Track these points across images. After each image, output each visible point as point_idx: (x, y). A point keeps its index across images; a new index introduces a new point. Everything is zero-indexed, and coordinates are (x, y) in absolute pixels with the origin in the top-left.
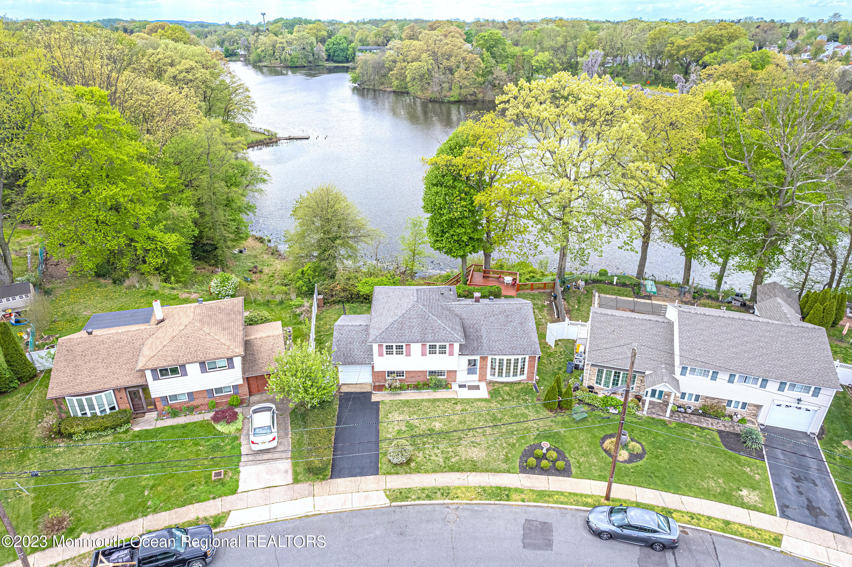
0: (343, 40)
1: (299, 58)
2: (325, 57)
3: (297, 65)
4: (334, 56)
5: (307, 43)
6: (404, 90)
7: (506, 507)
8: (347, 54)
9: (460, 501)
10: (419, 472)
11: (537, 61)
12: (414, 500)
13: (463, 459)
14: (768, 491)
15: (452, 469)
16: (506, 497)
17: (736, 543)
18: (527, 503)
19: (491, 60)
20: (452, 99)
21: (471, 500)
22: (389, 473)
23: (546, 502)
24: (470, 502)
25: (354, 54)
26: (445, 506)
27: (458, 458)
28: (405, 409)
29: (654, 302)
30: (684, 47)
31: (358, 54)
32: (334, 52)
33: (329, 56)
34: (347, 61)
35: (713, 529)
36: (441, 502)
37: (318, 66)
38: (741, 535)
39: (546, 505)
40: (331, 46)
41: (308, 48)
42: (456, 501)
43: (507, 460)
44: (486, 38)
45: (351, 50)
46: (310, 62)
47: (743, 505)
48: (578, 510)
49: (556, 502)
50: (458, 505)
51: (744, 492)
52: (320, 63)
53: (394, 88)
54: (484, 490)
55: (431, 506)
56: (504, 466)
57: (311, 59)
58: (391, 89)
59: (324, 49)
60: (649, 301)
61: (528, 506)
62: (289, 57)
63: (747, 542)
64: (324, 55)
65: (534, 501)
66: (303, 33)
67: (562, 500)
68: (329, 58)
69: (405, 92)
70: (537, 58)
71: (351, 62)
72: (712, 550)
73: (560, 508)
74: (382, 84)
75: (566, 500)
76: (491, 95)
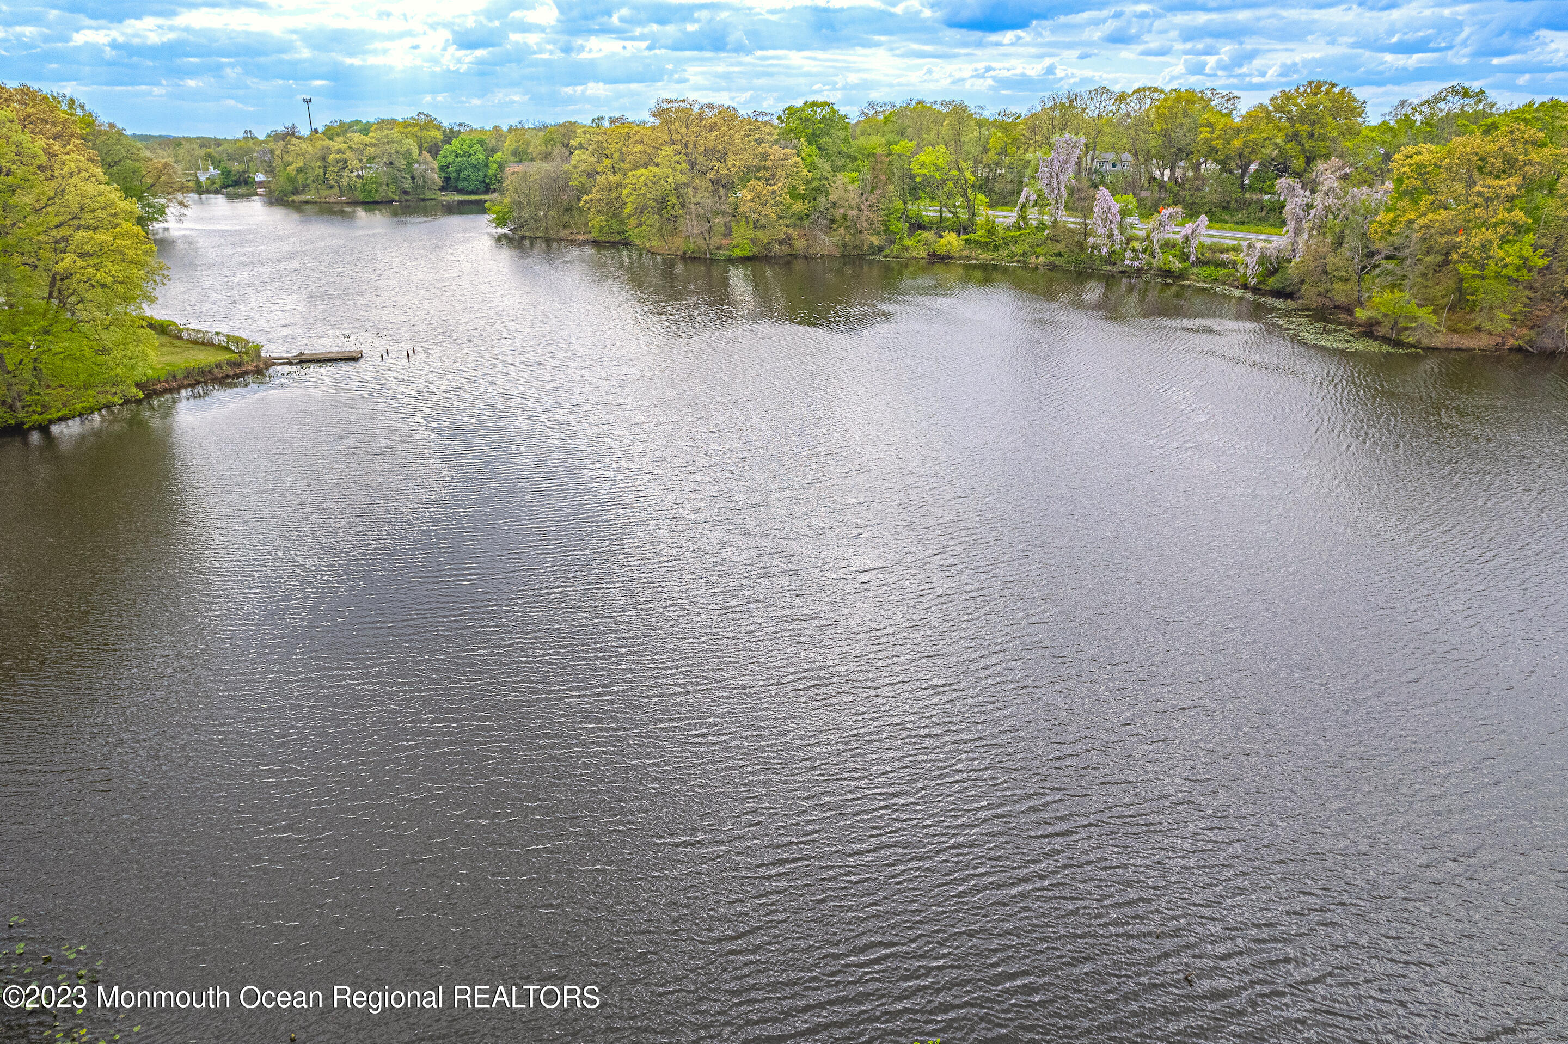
0: (477, 147)
1: (381, 184)
2: (439, 182)
3: (378, 197)
4: (458, 179)
5: (398, 153)
6: (618, 238)
8: (485, 176)
11: (922, 165)
19: (821, 163)
20: (738, 253)
25: (501, 170)
32: (459, 172)
33: (447, 179)
34: (486, 191)
37: (424, 200)
40: (450, 160)
41: (401, 163)
44: (804, 114)
45: (495, 165)
46: (405, 192)
52: (429, 195)
53: (595, 234)
57: (407, 185)
58: (588, 237)
59: (435, 165)
62: (357, 183)
64: (437, 178)
66: (388, 132)
68: (448, 185)
69: (619, 243)
70: (922, 158)
71: (492, 191)
74: (565, 226)
76: (827, 243)
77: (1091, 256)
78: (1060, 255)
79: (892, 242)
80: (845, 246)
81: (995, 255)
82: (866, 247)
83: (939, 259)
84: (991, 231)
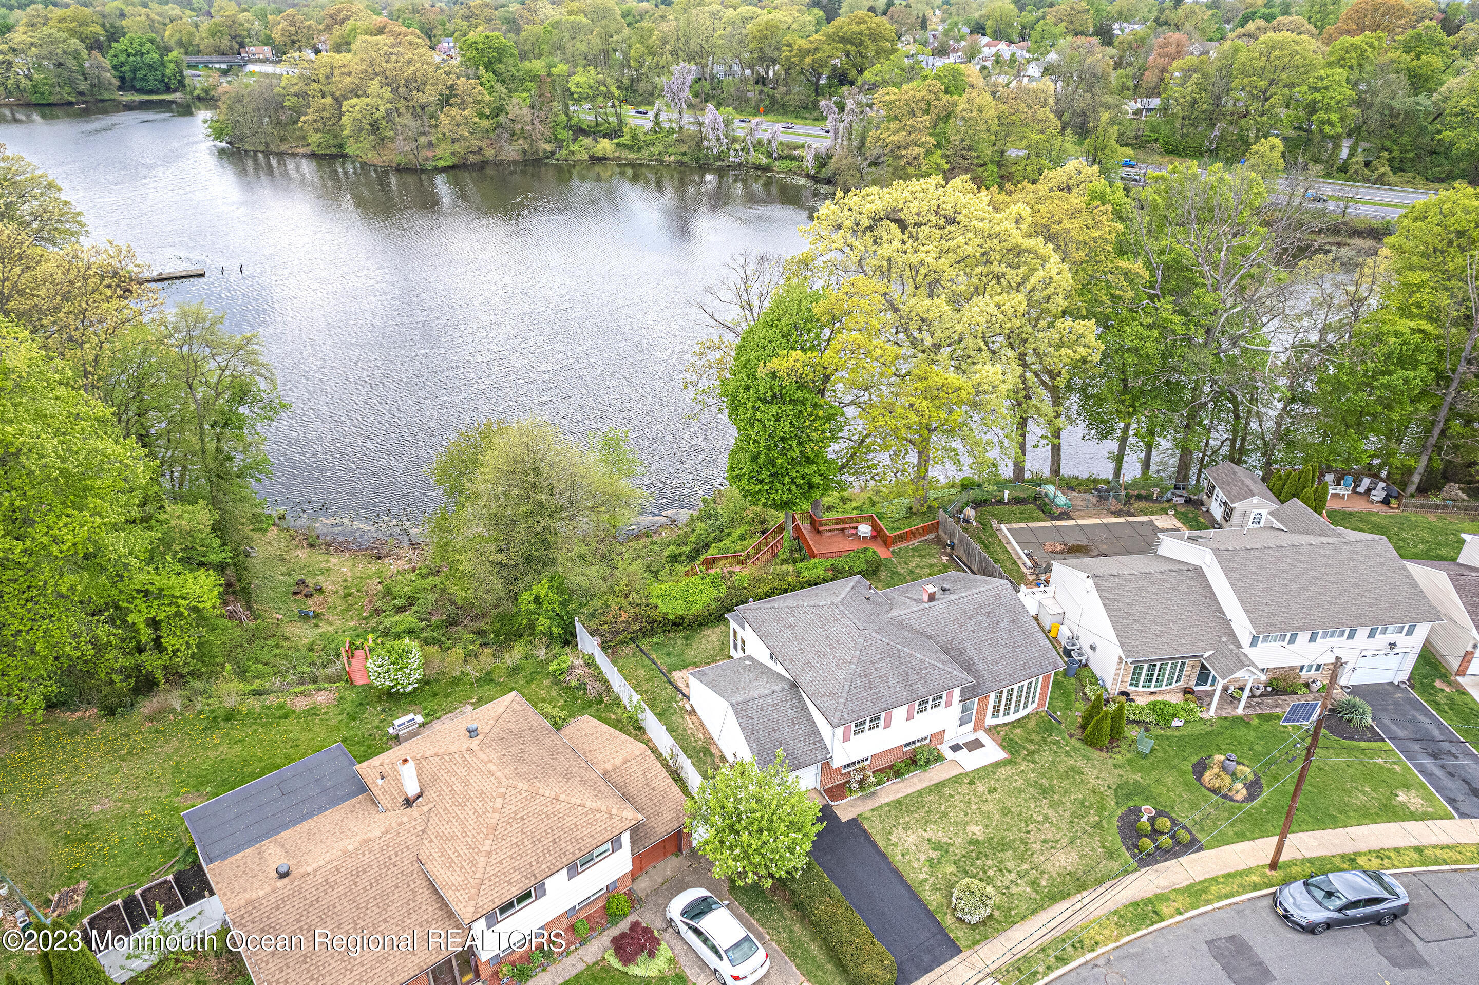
0: (149, 44)
1: (52, 86)
2: (116, 82)
3: (52, 99)
4: (134, 78)
5: (65, 52)
6: (337, 152)
7: (1165, 931)
8: (163, 75)
9: (1105, 949)
10: (1014, 923)
11: (577, 85)
12: (1046, 974)
13: (1055, 875)
14: (1422, 785)
15: (1054, 898)
16: (1156, 918)
17: (1448, 875)
18: (1187, 915)
19: (498, 87)
20: (441, 164)
21: (1117, 940)
22: (975, 943)
23: (1208, 902)
24: (1118, 944)
25: (181, 72)
26: (1091, 965)
27: (1046, 876)
28: (907, 819)
29: (1081, 522)
30: (809, 52)
31: (187, 72)
32: (134, 71)
33: (122, 79)
34: (168, 90)
35: (1412, 866)
36: (1081, 960)
37: (103, 101)
38: (1445, 862)
39: (1209, 907)
40: (122, 58)
41: (72, 63)
42: (1100, 951)
43: (1111, 855)
44: (480, 46)
45: (172, 65)
46: (82, 94)
47: (1414, 816)
48: (1251, 899)
49: (1220, 898)
50: (1106, 956)
51: (1402, 797)
52: (107, 96)
53: (313, 148)
54: (1121, 916)
55: (1073, 974)
56: (1114, 865)
57: (83, 86)
58: (307, 150)
59: (107, 63)
60: (1072, 523)
61: (1190, 918)
62: (24, 82)
63: (1456, 870)
64: (109, 76)
65: (1194, 908)
66: (46, 31)
67: (1223, 891)
68: (125, 84)
70: (576, 78)
71: (175, 91)
72: (1433, 898)
73: (1230, 905)
74: (283, 139)
75: (1228, 889)
76: (511, 151)
77: (706, 156)
78: (684, 154)
79: (561, 148)
80: (525, 152)
81: (639, 155)
82: (541, 154)
83: (598, 160)
84: (634, 137)
